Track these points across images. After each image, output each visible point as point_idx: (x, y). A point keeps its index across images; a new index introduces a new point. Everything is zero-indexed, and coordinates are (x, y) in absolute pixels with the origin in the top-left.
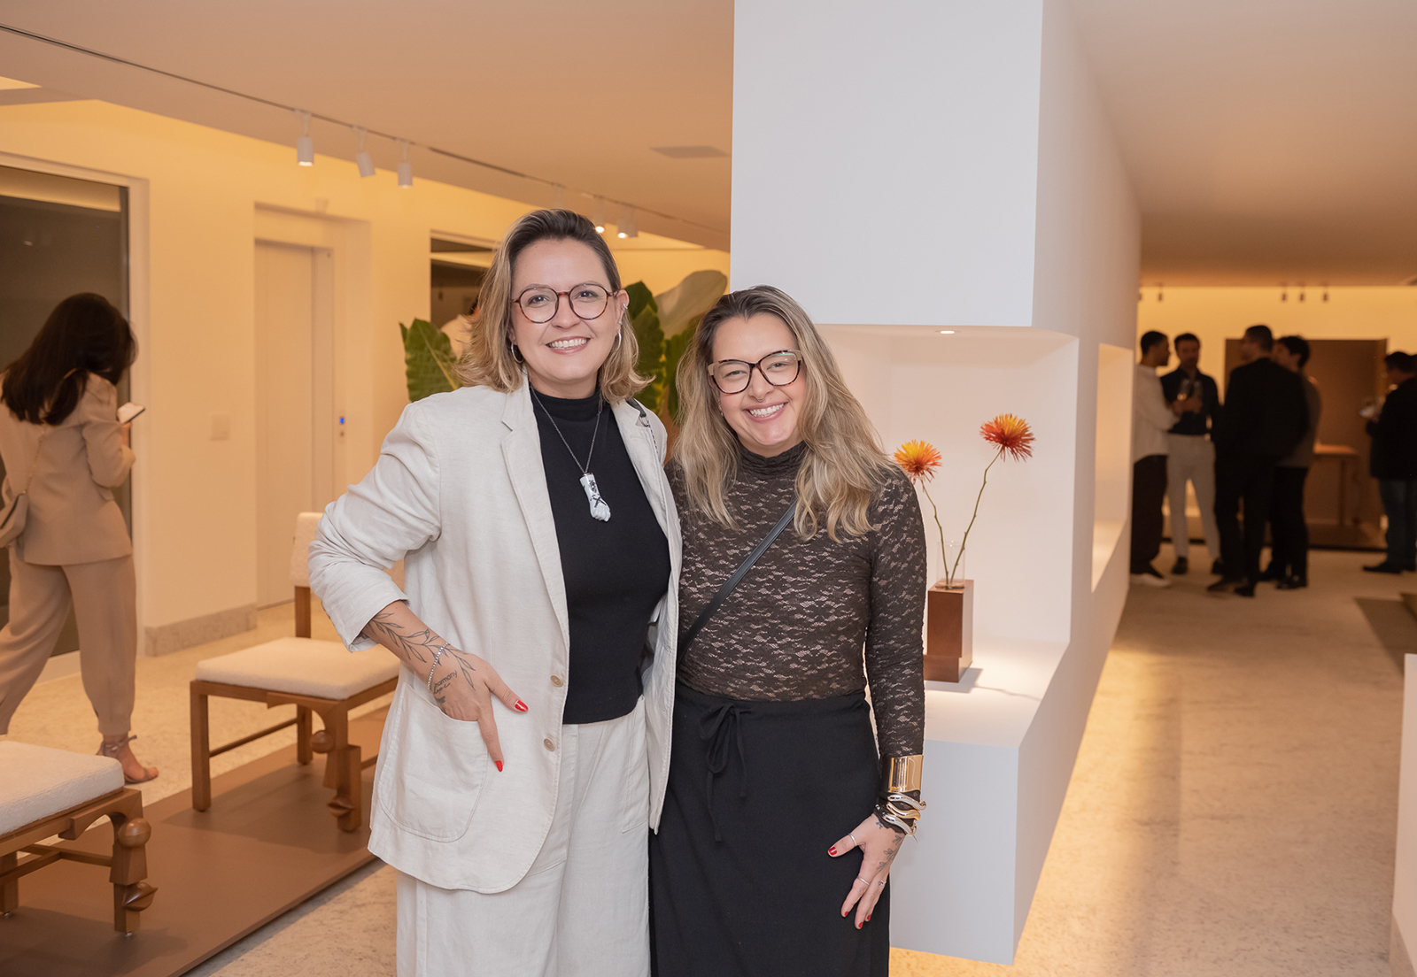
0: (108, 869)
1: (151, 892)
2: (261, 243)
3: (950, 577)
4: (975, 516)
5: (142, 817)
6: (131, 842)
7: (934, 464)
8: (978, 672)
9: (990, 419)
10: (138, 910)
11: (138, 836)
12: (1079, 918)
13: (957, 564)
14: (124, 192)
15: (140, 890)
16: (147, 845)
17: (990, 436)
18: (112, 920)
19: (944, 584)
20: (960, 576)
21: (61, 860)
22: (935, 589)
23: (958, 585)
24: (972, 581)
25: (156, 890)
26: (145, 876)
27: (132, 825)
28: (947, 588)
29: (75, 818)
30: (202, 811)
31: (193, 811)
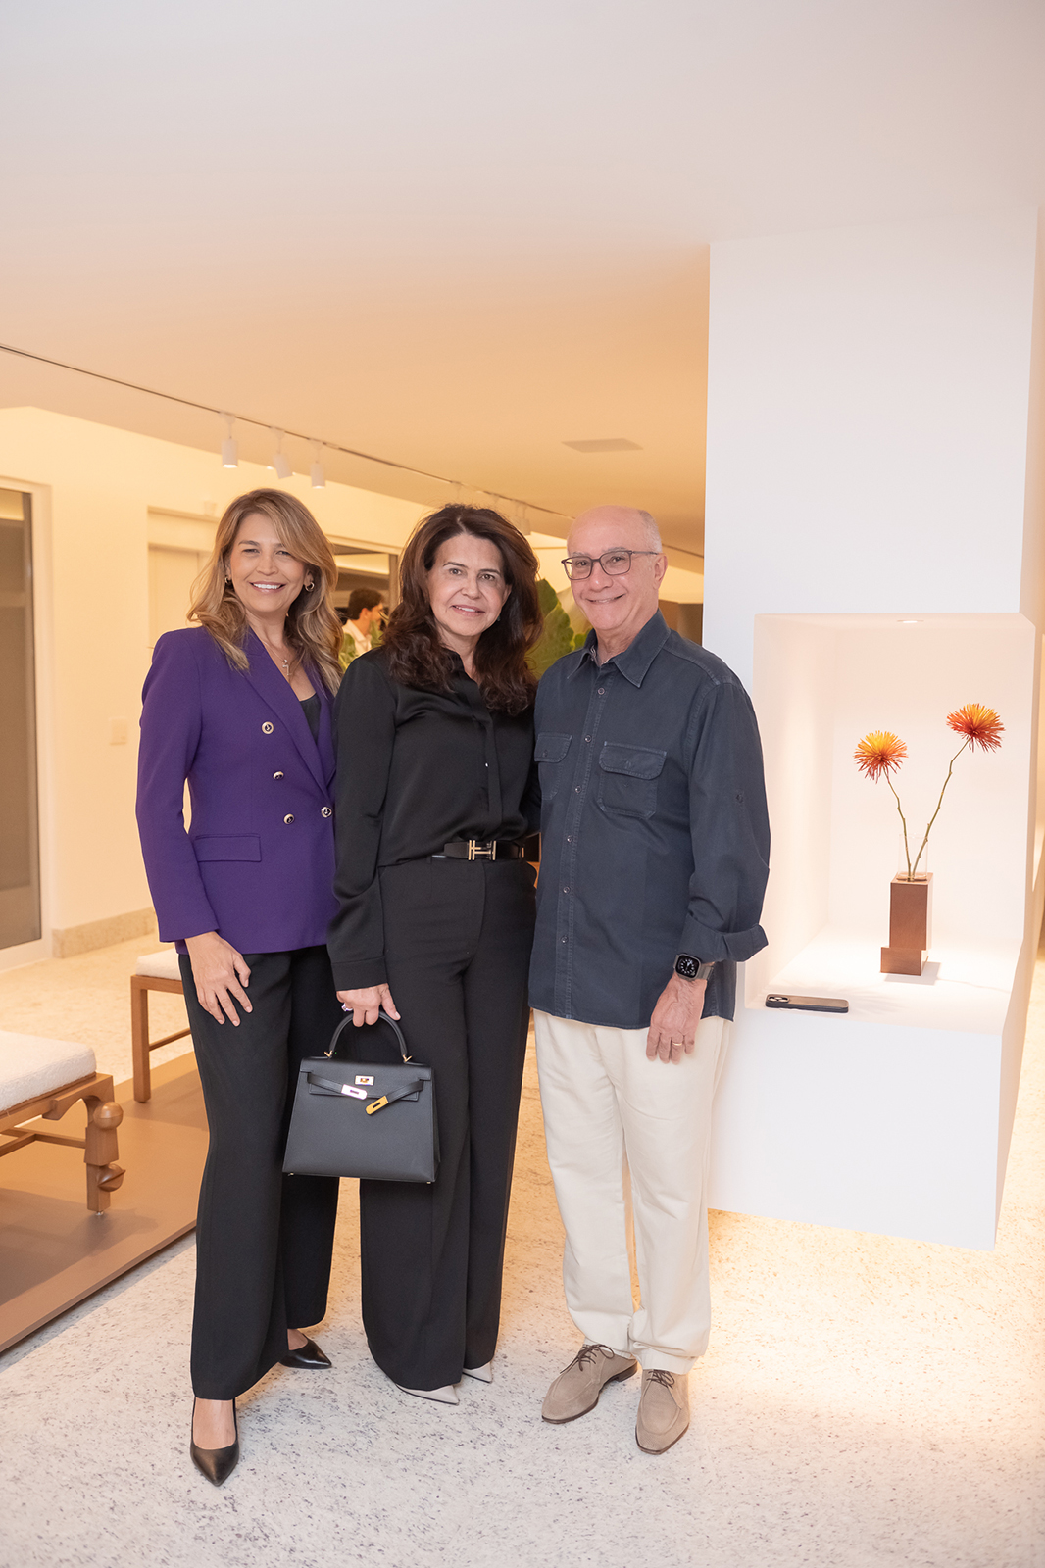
0: (83, 1151)
1: (121, 1173)
2: (154, 548)
3: (912, 870)
4: (939, 808)
5: (113, 1101)
6: (106, 1124)
7: (900, 755)
8: (937, 966)
9: (955, 709)
10: (109, 1190)
11: (112, 1119)
12: (1030, 1220)
13: (919, 856)
14: (27, 499)
15: (111, 1170)
16: (118, 1128)
17: (958, 726)
18: (85, 1201)
19: (906, 876)
20: (921, 871)
21: (36, 1142)
22: (897, 881)
23: (920, 877)
24: (932, 874)
25: (125, 1171)
26: (116, 1158)
27: (105, 1108)
28: (909, 880)
29: (58, 1099)
30: (143, 1102)
31: (134, 1102)
